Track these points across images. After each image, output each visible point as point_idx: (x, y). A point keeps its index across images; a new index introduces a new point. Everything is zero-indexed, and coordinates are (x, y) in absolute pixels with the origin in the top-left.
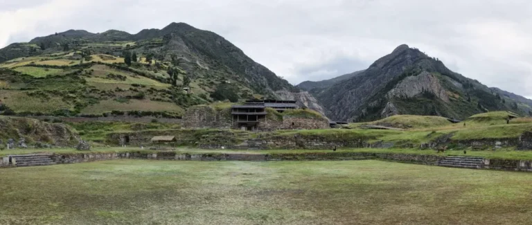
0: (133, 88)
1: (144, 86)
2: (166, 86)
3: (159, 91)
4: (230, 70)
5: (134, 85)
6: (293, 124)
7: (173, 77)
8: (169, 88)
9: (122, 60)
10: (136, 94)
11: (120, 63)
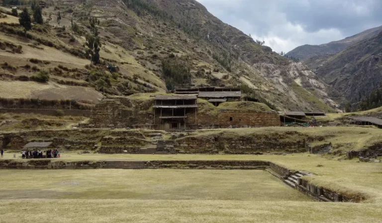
0: (32, 65)
1: (47, 63)
2: (82, 63)
3: (70, 71)
4: (184, 36)
5: (33, 61)
6: (231, 119)
7: (93, 50)
8: (87, 67)
9: (15, 20)
10: (36, 74)
11: (13, 25)
